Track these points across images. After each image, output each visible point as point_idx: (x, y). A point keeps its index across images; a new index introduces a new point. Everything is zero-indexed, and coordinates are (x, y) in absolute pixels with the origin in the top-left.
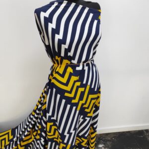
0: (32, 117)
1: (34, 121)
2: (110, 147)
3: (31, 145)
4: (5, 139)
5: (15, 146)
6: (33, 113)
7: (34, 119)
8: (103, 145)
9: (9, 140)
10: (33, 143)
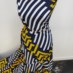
0: (18, 52)
1: (19, 54)
2: (62, 69)
3: (18, 66)
4: (3, 63)
5: (9, 67)
6: (19, 50)
7: (19, 53)
8: (58, 68)
9: (5, 64)
10: (19, 65)
